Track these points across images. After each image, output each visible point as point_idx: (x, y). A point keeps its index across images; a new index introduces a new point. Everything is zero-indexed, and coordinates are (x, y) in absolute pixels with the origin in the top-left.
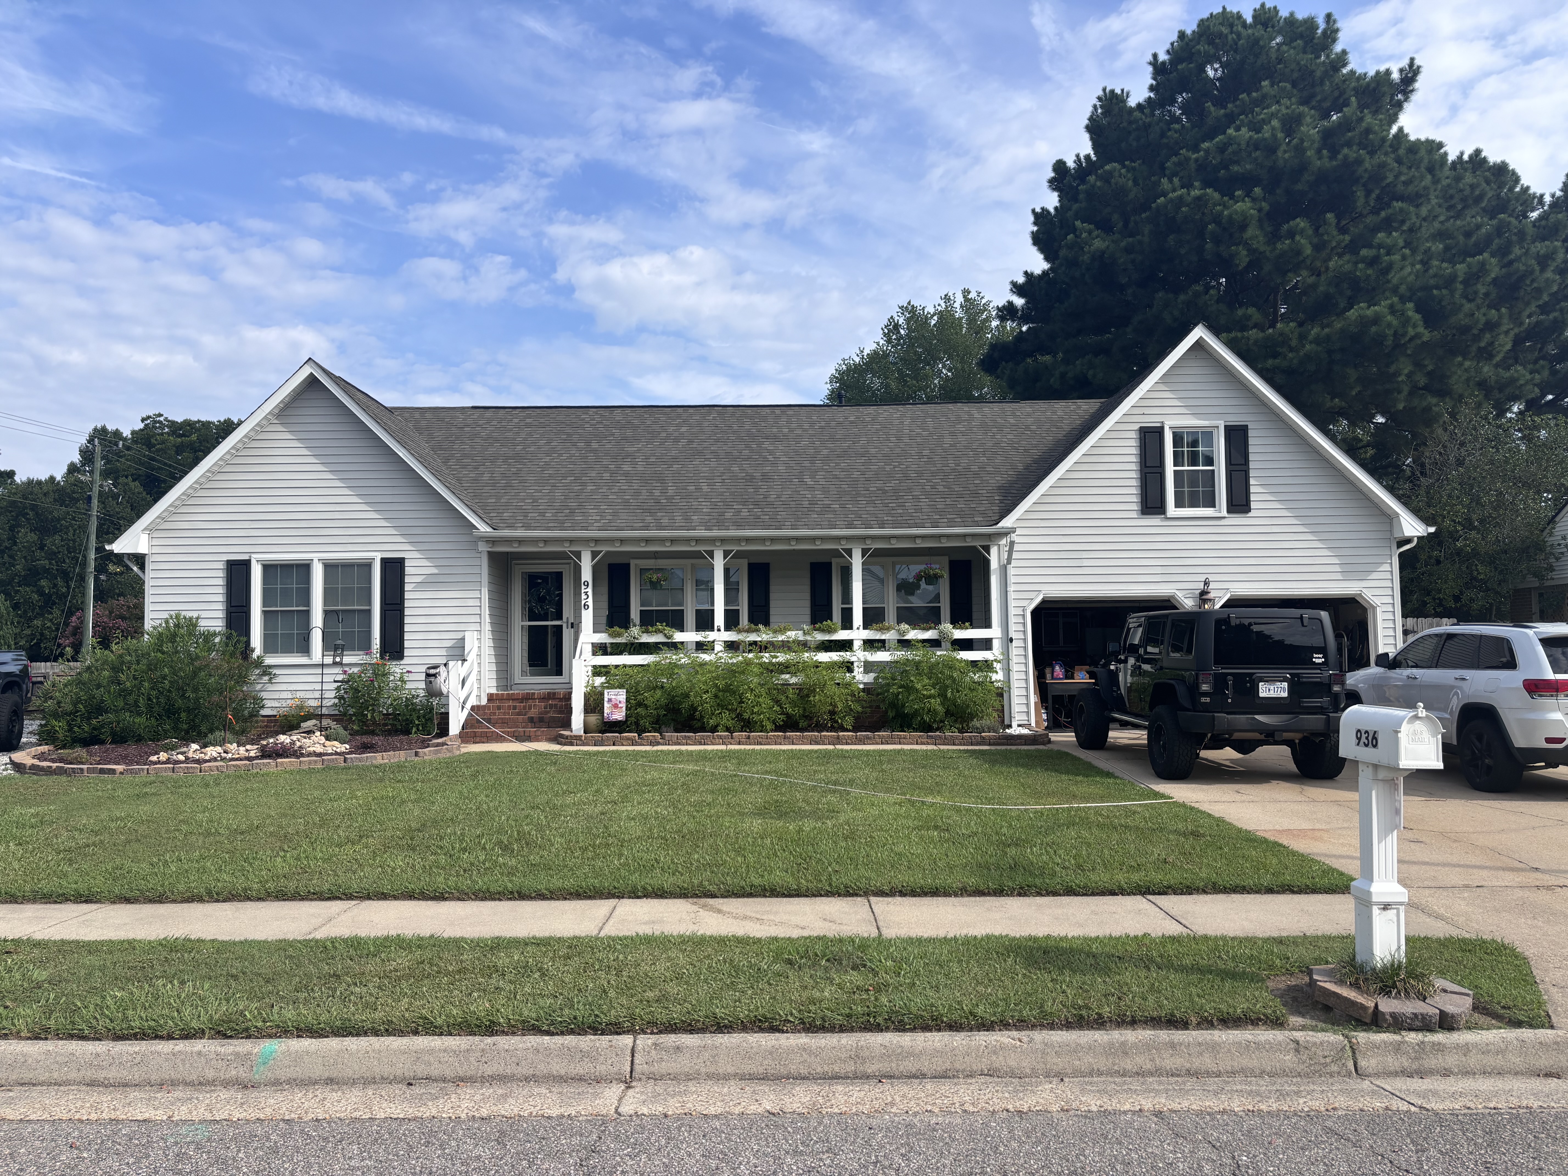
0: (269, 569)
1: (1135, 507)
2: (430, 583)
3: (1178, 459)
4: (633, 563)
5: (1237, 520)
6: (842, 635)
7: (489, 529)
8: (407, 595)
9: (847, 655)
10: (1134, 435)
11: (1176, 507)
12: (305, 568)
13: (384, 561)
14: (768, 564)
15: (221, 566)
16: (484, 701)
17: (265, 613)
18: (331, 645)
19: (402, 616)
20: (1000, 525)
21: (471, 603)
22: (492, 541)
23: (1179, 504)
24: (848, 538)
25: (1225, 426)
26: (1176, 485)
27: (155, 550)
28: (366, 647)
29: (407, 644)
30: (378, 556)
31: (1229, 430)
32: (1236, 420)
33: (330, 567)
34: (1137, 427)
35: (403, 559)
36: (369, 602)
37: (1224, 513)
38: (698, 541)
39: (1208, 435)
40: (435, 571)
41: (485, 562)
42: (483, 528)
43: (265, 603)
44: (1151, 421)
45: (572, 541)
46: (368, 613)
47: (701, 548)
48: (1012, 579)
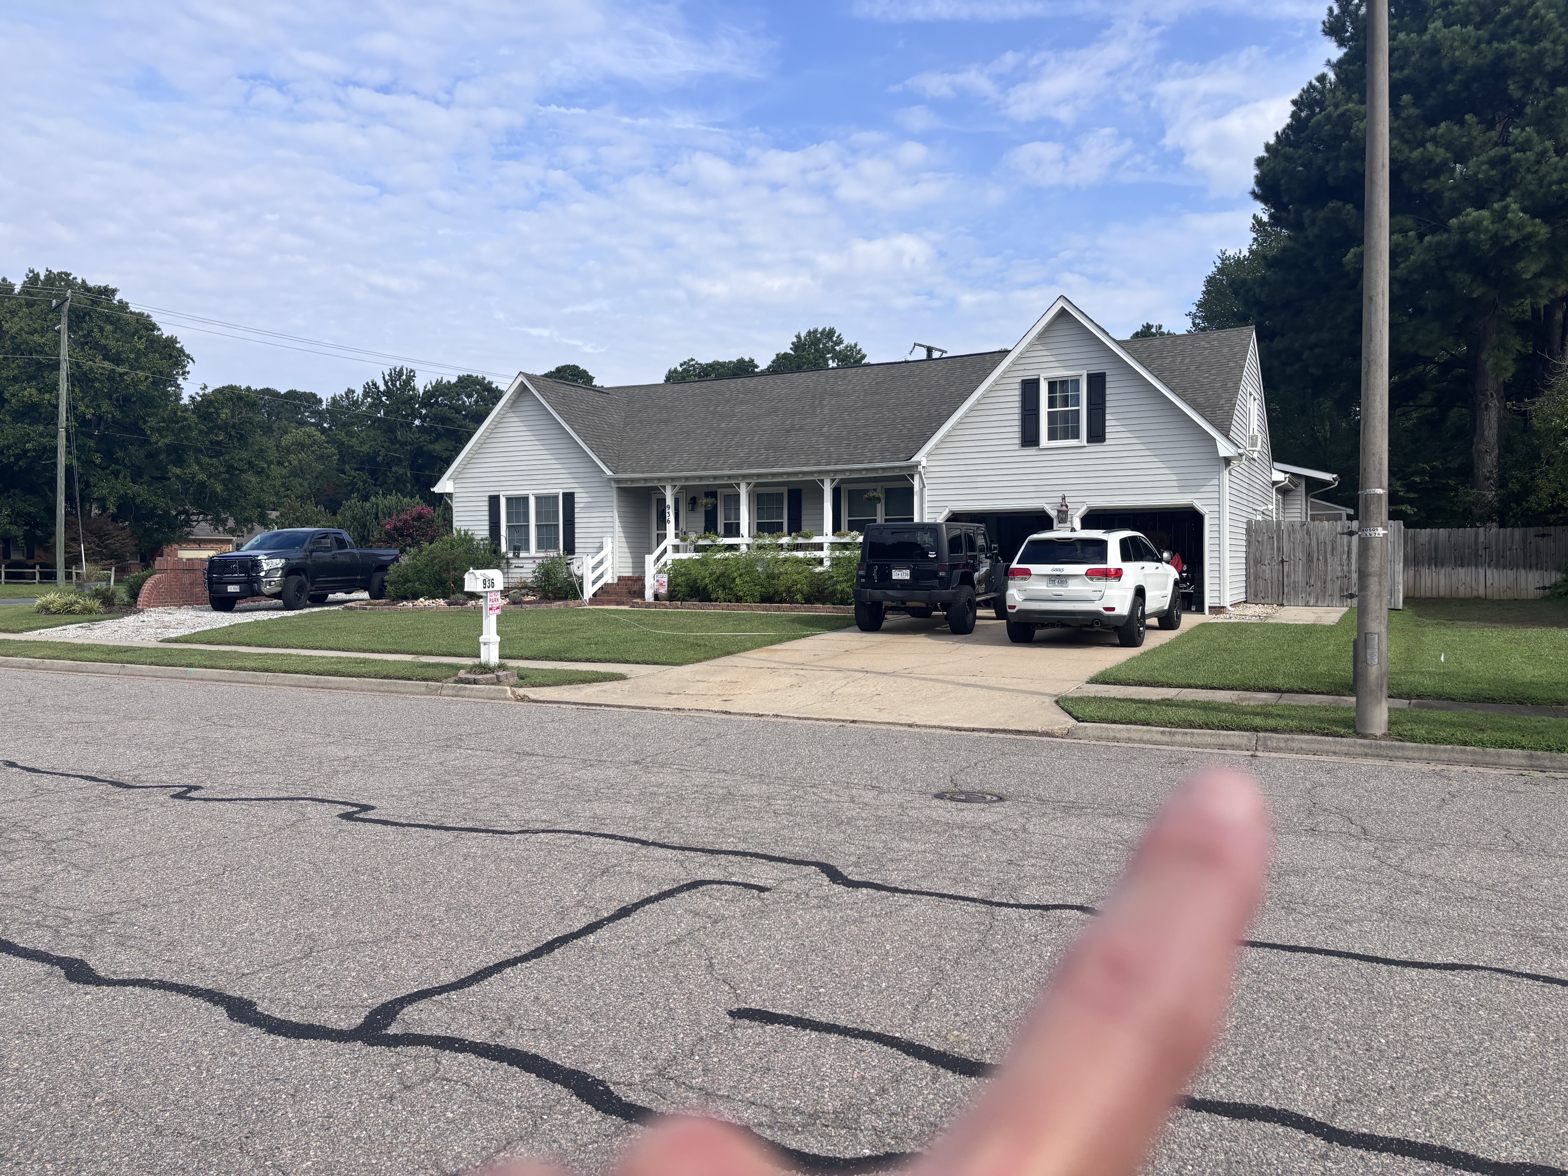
0: (509, 500)
1: (1018, 441)
2: (588, 507)
3: (1052, 403)
4: (719, 491)
5: (1096, 447)
6: (816, 539)
7: (611, 474)
8: (576, 515)
9: (818, 554)
10: (1018, 386)
11: (1049, 440)
12: (526, 499)
13: (564, 494)
14: (800, 490)
15: (487, 499)
16: (616, 581)
17: (508, 527)
18: (540, 546)
19: (574, 528)
20: (913, 460)
21: (608, 519)
22: (617, 481)
23: (1052, 436)
24: (820, 472)
25: (1088, 375)
26: (1050, 423)
27: (457, 490)
28: (556, 547)
29: (576, 545)
30: (561, 492)
31: (1090, 377)
32: (1096, 369)
33: (538, 498)
34: (1019, 380)
35: (573, 493)
36: (558, 521)
37: (1085, 443)
38: (730, 477)
39: (1076, 382)
40: (589, 500)
41: (615, 493)
42: (609, 473)
43: (508, 521)
44: (1030, 375)
45: (659, 479)
46: (558, 525)
47: (732, 482)
48: (926, 498)
